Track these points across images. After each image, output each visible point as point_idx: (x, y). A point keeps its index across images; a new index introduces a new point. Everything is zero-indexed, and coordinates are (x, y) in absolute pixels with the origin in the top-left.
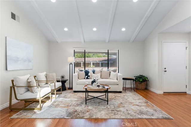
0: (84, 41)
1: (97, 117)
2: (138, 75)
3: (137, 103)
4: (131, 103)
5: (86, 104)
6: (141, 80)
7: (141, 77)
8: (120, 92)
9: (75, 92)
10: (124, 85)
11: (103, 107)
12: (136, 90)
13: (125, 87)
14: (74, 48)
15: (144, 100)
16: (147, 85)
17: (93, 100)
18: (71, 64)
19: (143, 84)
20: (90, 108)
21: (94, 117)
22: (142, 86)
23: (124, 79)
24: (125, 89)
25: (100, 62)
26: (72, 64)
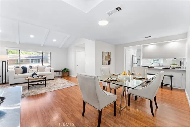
0: (20, 43)
1: (40, 93)
2: (64, 68)
3: (63, 83)
4: (60, 83)
5: (29, 89)
6: (65, 71)
7: (65, 69)
8: (53, 79)
9: (11, 85)
10: (56, 75)
11: (43, 88)
12: (63, 77)
13: (55, 76)
14: (6, 47)
15: (67, 81)
16: (69, 74)
17: (34, 87)
18: (4, 61)
19: (66, 73)
20: (33, 90)
21: (39, 93)
22: (66, 74)
23: (55, 71)
24: (56, 77)
25: (30, 59)
26: (6, 62)
